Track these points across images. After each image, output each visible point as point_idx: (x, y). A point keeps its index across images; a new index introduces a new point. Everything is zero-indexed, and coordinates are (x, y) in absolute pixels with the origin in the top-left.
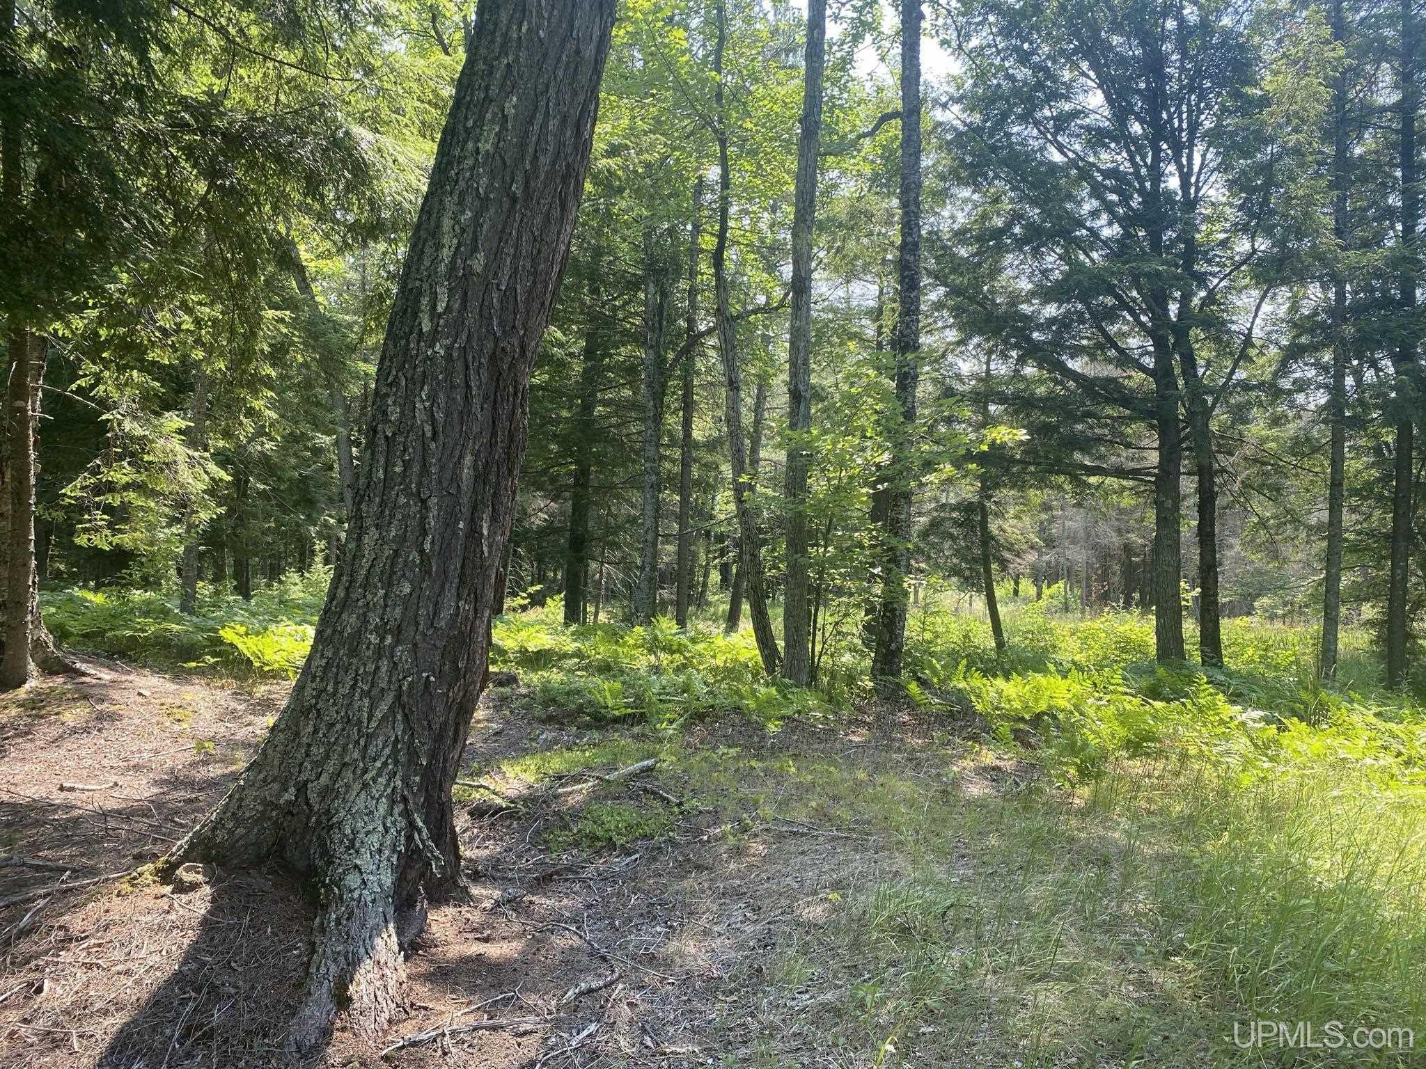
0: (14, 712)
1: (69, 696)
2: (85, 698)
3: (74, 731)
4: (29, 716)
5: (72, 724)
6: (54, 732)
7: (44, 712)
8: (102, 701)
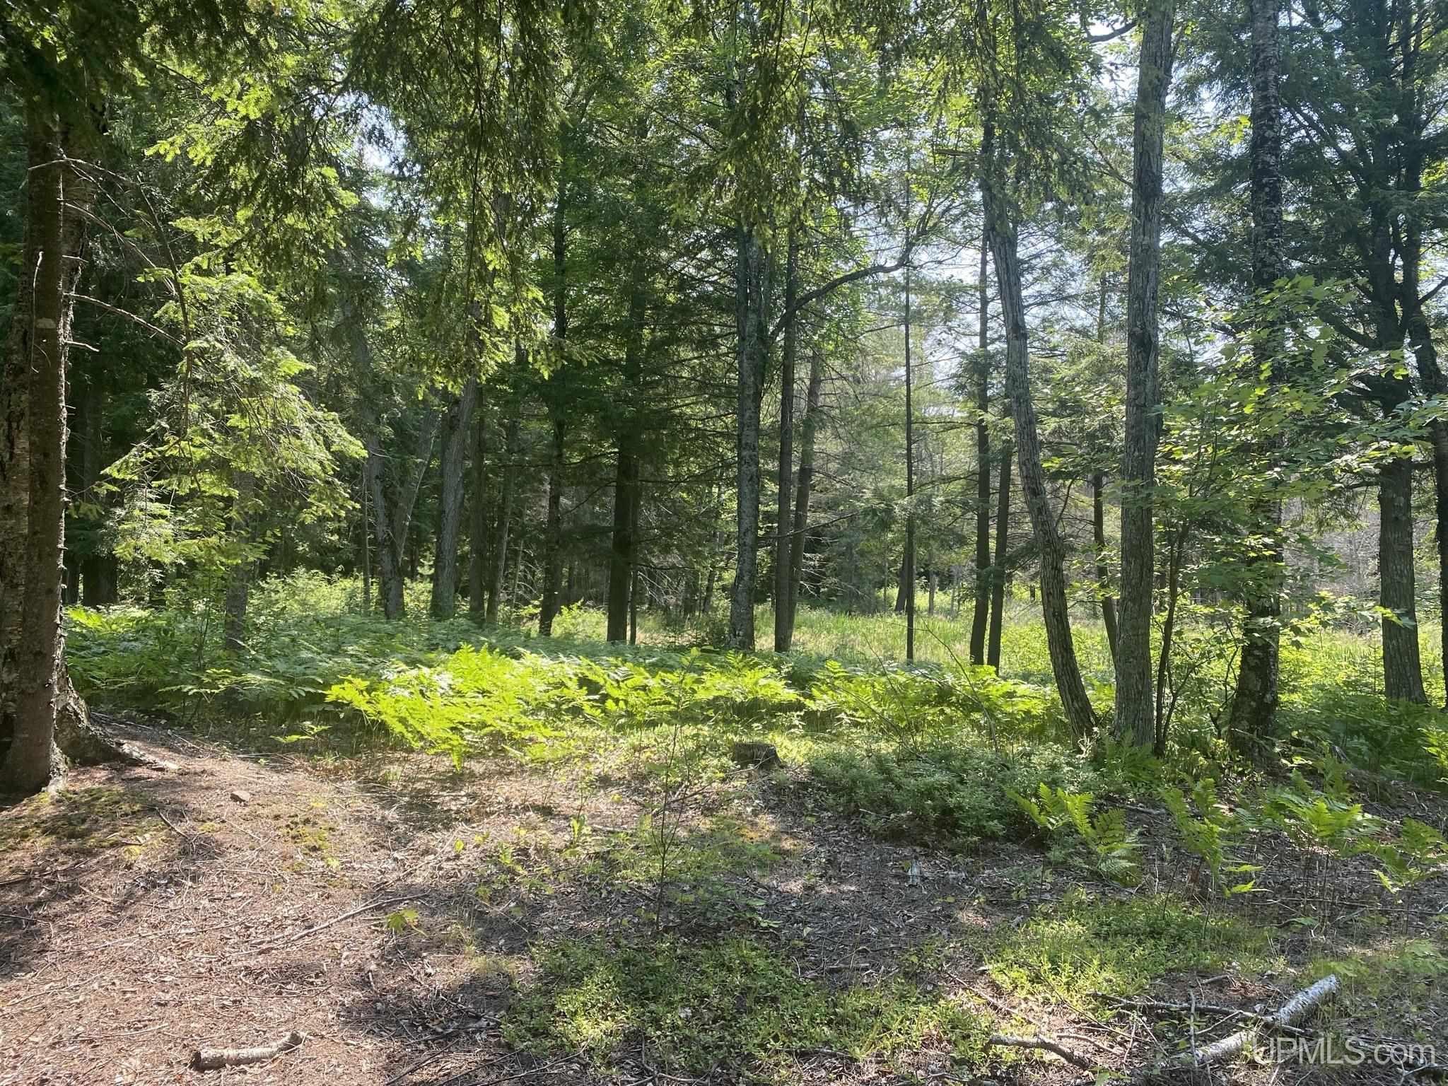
0: (41, 844)
1: (125, 807)
2: (151, 809)
3: (152, 883)
4: (68, 852)
5: (144, 867)
6: (117, 884)
7: (91, 842)
8: (179, 815)
